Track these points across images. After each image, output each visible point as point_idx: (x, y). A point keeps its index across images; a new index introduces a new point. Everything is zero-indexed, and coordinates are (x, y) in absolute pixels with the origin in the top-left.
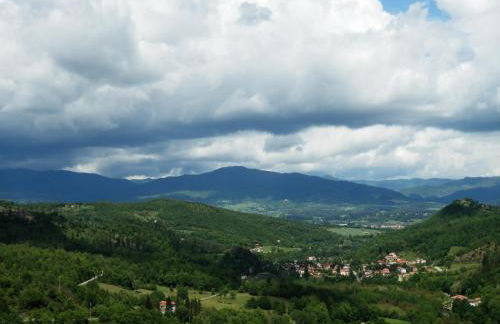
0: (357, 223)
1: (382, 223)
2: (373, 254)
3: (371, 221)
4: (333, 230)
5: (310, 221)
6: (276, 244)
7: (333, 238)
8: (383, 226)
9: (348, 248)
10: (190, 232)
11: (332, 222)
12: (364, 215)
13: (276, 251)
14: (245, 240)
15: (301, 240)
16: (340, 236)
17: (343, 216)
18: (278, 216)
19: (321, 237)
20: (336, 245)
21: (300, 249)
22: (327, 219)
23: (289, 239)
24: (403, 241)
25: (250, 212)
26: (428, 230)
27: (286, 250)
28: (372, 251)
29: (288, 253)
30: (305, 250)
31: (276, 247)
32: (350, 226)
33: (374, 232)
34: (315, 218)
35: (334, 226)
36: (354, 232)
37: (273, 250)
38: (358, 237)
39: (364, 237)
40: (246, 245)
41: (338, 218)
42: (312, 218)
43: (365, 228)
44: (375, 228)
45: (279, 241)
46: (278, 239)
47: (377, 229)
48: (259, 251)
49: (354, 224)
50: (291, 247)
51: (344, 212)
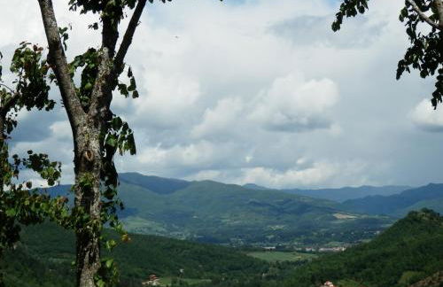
0: (287, 245)
1: (321, 245)
3: (308, 242)
4: (255, 255)
5: (226, 245)
6: (179, 275)
8: (322, 249)
9: (274, 277)
10: (61, 261)
11: (254, 245)
12: (298, 235)
13: (178, 284)
14: (136, 270)
15: (211, 269)
16: (265, 262)
17: (270, 237)
18: (183, 238)
19: (238, 264)
20: (259, 275)
21: (210, 281)
22: (249, 241)
23: (196, 267)
24: (342, 266)
25: (146, 232)
26: (376, 251)
27: (190, 282)
28: (302, 280)
29: (194, 286)
31: (179, 279)
32: (278, 249)
33: (309, 257)
34: (232, 239)
35: (255, 250)
36: (283, 257)
37: (174, 282)
38: (288, 263)
39: (297, 263)
40: (137, 276)
41: (263, 239)
42: (229, 241)
43: (298, 251)
44: (311, 252)
45: (181, 271)
46: (181, 267)
47: (314, 253)
48: (154, 284)
49: (284, 247)
50: (199, 278)
51: (271, 232)
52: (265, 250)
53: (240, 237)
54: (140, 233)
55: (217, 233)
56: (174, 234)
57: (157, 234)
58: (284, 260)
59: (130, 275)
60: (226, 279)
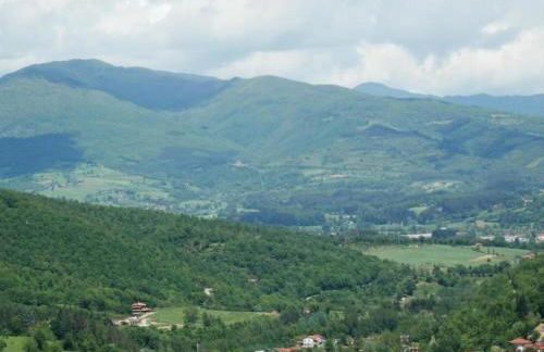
0: (460, 228)
2: (501, 322)
3: (509, 221)
4: (383, 253)
5: (317, 229)
6: (202, 301)
7: (379, 278)
9: (428, 305)
11: (381, 229)
12: (485, 203)
13: (199, 325)
14: (98, 291)
15: (279, 287)
16: (406, 270)
17: (419, 210)
18: (212, 215)
19: (342, 276)
20: (392, 300)
21: (275, 314)
22: (370, 219)
25: (123, 201)
27: (229, 318)
28: (496, 312)
29: (238, 326)
30: (291, 317)
31: (201, 311)
32: (440, 238)
33: (511, 256)
34: (327, 216)
35: (384, 242)
36: (450, 257)
37: (191, 319)
38: (462, 271)
39: (479, 272)
40: (102, 306)
41: (402, 216)
42: (320, 220)
43: (487, 244)
44: (516, 244)
45: (207, 291)
46: (205, 284)
47: (524, 247)
48: (144, 324)
49: (452, 232)
50: (250, 308)
51: (421, 198)
52: (405, 242)
53: (347, 211)
54: (109, 204)
55: (292, 201)
56: (188, 206)
57: (148, 206)
58: (453, 263)
59: (85, 304)
60: (315, 309)
